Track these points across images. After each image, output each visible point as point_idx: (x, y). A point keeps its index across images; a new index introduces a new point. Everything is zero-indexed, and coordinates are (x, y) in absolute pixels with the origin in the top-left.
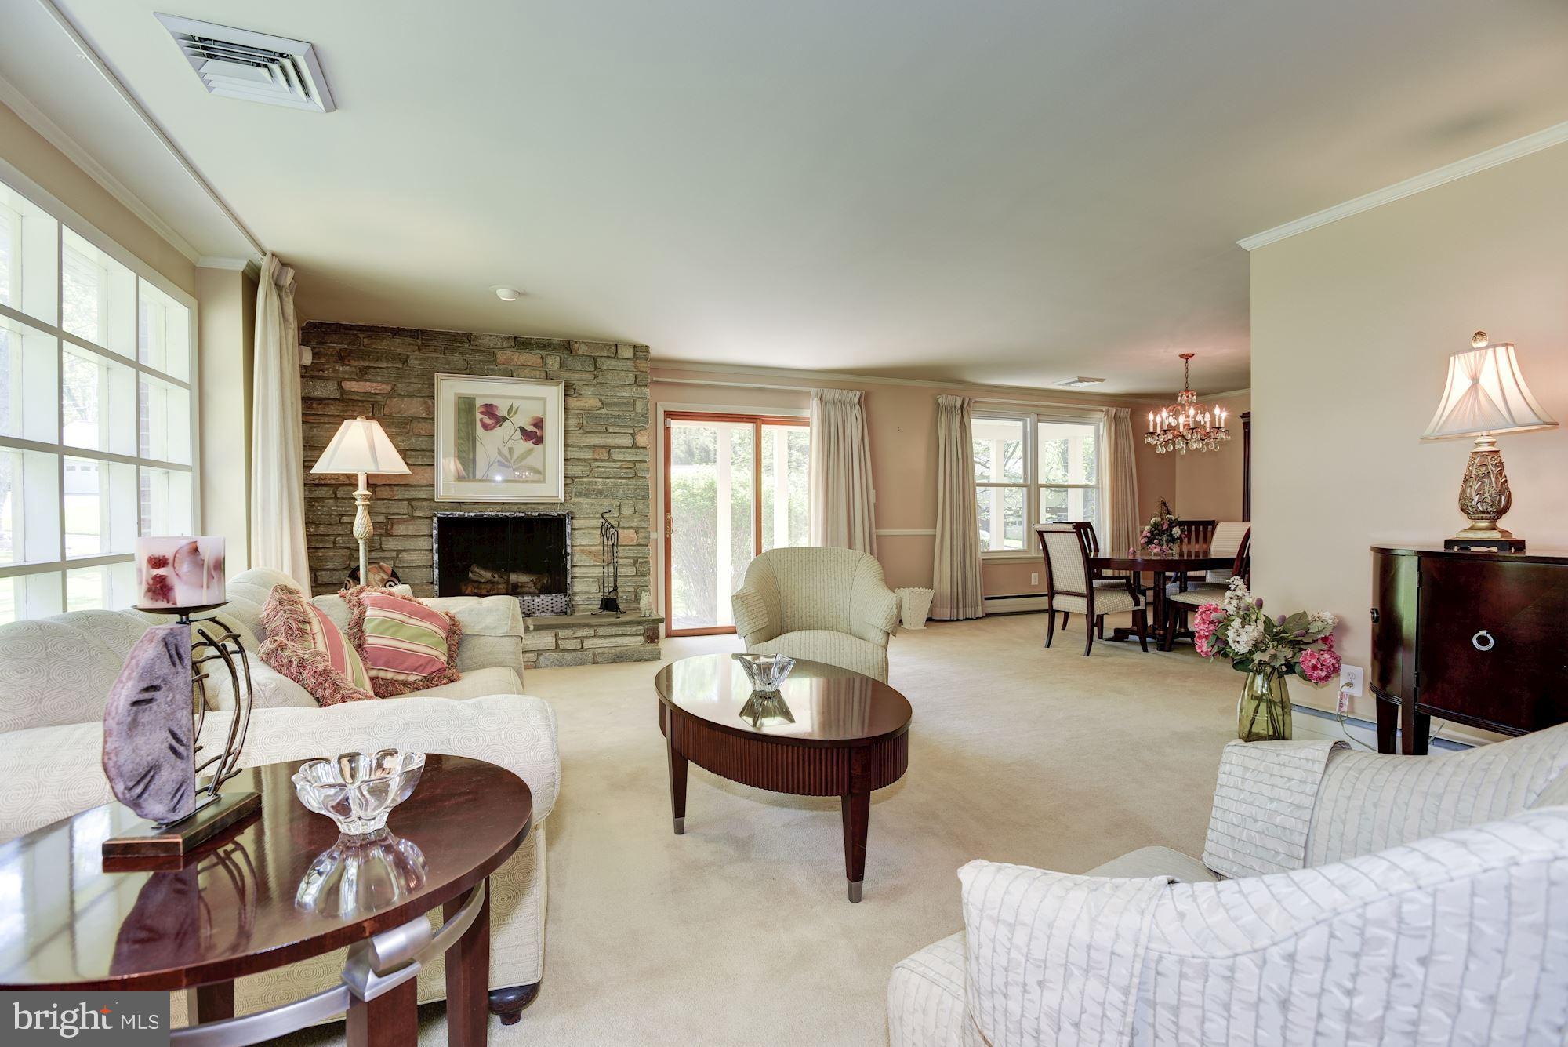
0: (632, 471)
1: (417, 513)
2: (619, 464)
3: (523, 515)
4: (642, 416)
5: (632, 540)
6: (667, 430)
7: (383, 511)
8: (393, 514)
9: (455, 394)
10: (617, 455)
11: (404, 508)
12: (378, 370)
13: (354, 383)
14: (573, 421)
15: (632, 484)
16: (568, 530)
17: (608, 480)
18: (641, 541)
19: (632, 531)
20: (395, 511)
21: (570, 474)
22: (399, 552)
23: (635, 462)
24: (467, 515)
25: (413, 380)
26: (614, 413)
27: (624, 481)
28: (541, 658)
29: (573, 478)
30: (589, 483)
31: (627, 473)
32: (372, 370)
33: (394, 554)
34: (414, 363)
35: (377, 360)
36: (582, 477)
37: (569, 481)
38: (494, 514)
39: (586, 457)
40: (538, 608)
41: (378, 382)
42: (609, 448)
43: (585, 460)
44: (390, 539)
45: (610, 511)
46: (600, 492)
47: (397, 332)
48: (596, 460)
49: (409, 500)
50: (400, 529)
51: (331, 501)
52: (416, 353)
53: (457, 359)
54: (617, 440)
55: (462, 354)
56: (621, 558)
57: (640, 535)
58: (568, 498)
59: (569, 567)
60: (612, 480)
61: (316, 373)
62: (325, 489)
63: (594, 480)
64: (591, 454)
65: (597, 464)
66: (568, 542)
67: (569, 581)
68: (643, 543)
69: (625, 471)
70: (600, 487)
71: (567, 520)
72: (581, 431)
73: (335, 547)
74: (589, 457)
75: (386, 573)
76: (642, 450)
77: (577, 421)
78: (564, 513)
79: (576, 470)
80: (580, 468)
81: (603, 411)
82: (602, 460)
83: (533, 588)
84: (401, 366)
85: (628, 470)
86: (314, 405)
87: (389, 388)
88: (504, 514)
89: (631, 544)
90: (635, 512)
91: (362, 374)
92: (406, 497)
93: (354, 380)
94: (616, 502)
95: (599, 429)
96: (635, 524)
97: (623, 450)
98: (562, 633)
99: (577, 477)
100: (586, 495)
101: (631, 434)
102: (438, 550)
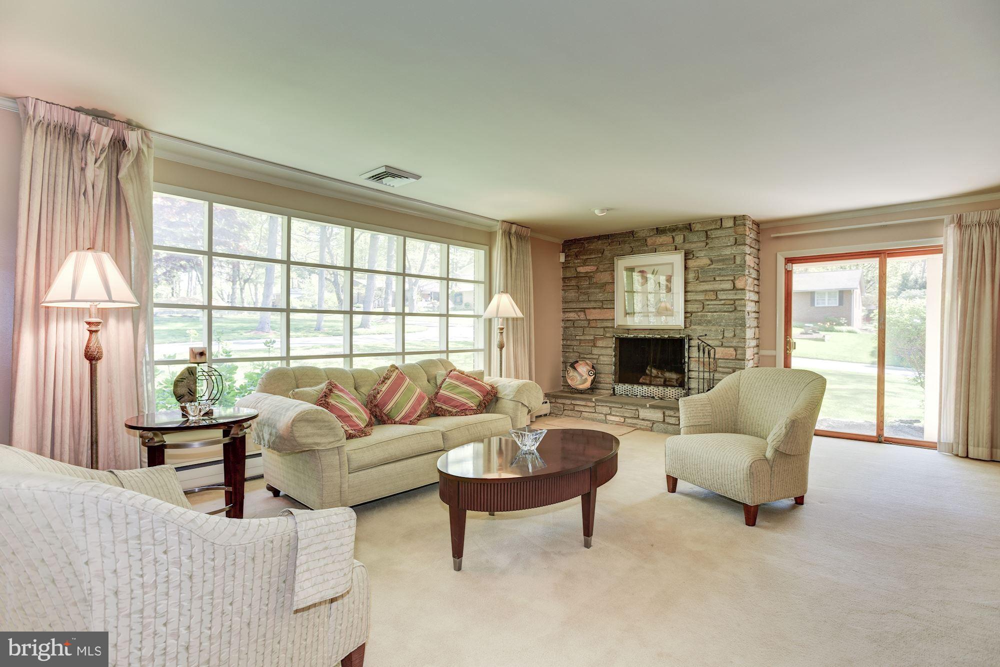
0: (733, 306)
1: (608, 335)
2: (723, 302)
3: (659, 336)
4: (741, 267)
5: (731, 356)
6: (789, 274)
7: (593, 333)
8: (597, 335)
9: (625, 267)
10: (722, 296)
11: (601, 332)
12: (591, 259)
13: (581, 268)
14: (691, 276)
15: (732, 315)
16: (687, 347)
17: (715, 314)
18: (738, 357)
19: (732, 349)
20: (597, 333)
21: (689, 310)
22: (599, 355)
23: (735, 300)
24: (629, 336)
25: (606, 263)
26: (719, 267)
27: (726, 313)
28: (655, 425)
29: (691, 313)
30: (702, 316)
31: (728, 308)
32: (589, 260)
33: (597, 357)
34: (607, 253)
35: (590, 254)
36: (698, 312)
37: (688, 315)
38: (643, 336)
39: (700, 299)
40: (666, 395)
41: (592, 265)
42: (716, 292)
43: (700, 301)
44: (595, 348)
45: (706, 335)
46: (710, 322)
47: (599, 238)
48: (707, 300)
49: (604, 328)
50: (600, 343)
51: (572, 328)
52: (608, 247)
53: (627, 247)
54: (722, 285)
55: (629, 243)
56: (720, 367)
57: (739, 352)
58: (688, 326)
59: (686, 370)
60: (718, 313)
61: (567, 265)
62: (570, 322)
63: (705, 314)
64: (704, 296)
65: (708, 303)
66: (686, 354)
67: (686, 380)
68: (739, 358)
69: (727, 306)
70: (709, 318)
71: (686, 340)
72: (698, 281)
73: (574, 352)
74: (702, 298)
75: (589, 366)
76: (740, 291)
77: (694, 275)
78: (684, 336)
79: (692, 307)
80: (696, 306)
81: (712, 266)
82: (712, 300)
84: (600, 255)
85: (729, 306)
86: (566, 281)
87: (596, 268)
88: (649, 336)
89: (731, 358)
90: (735, 335)
91: (584, 263)
92: (602, 326)
93: (582, 266)
94: (721, 328)
95: (709, 279)
96: (734, 344)
97: (726, 292)
98: (668, 412)
99: (694, 312)
100: (699, 324)
101: (732, 280)
102: (615, 356)
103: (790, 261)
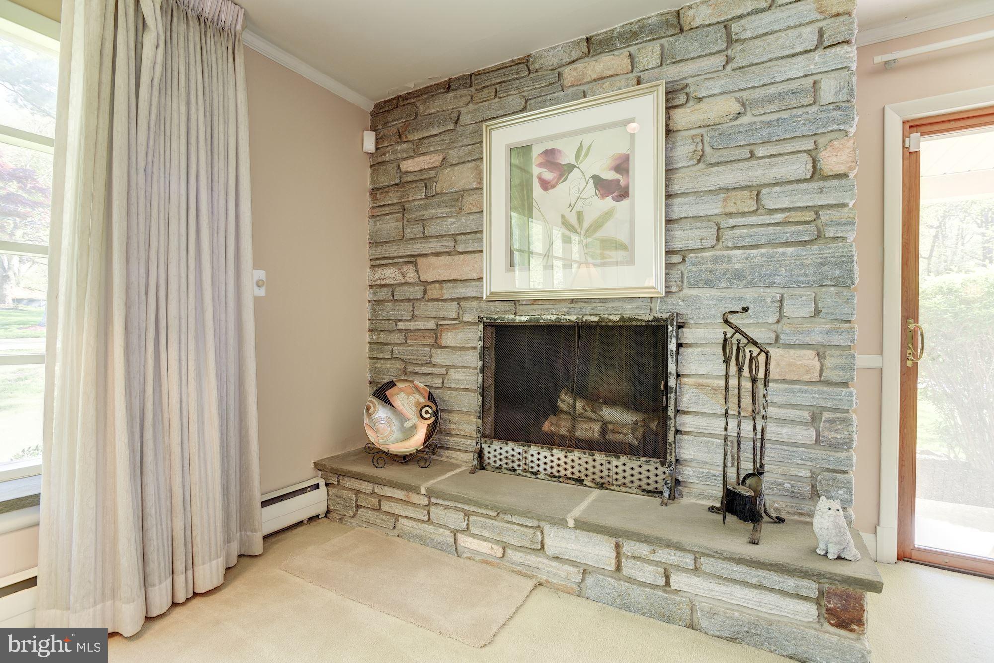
0: (812, 227)
1: (467, 318)
2: (779, 217)
3: (596, 319)
4: (838, 108)
5: (808, 372)
6: (912, 160)
7: (434, 314)
8: (444, 319)
9: (507, 145)
10: (774, 199)
11: (451, 310)
12: (432, 139)
13: (410, 161)
14: (684, 150)
15: (810, 255)
16: (673, 346)
17: (755, 252)
18: (828, 375)
19: (810, 353)
20: (443, 314)
21: (678, 245)
22: (448, 368)
23: (817, 209)
24: (518, 319)
25: (466, 142)
26: (766, 118)
27: (790, 250)
28: (590, 580)
29: (684, 253)
30: (716, 260)
31: (798, 233)
32: (426, 141)
33: (442, 371)
34: (465, 119)
35: (430, 125)
36: (703, 249)
37: (676, 259)
38: (553, 318)
39: (710, 212)
40: (615, 476)
41: (432, 152)
42: (757, 191)
43: (707, 217)
44: (439, 351)
45: (745, 310)
46: (738, 275)
47: (448, 86)
48: (730, 214)
49: (459, 300)
50: (448, 338)
51: (390, 304)
52: (470, 105)
53: (515, 101)
54: (775, 170)
55: (518, 88)
56: (775, 405)
57: (829, 362)
58: (674, 289)
59: (671, 412)
60: (763, 251)
61: (380, 160)
62: (385, 289)
63: (726, 253)
64: (720, 205)
65: (732, 221)
66: (672, 368)
67: (671, 439)
68: (835, 379)
69: (793, 229)
70: (737, 266)
71: (670, 329)
72: (701, 165)
73: (393, 358)
74: (716, 211)
75: (421, 394)
76: (835, 182)
77: (692, 148)
78: (664, 316)
79: (683, 238)
80: (697, 233)
81: (745, 119)
82: (743, 214)
83: (630, 436)
84: (451, 127)
85: (800, 228)
86: (378, 196)
87: (441, 158)
88: (568, 318)
89: (806, 378)
90: (817, 312)
91: (417, 153)
92: (455, 296)
93: (411, 157)
94: (775, 293)
95: (736, 154)
96: (816, 338)
97: (789, 187)
98: (628, 547)
99: (693, 250)
100: (708, 283)
101: (808, 152)
102: (483, 370)
103: (913, 126)
